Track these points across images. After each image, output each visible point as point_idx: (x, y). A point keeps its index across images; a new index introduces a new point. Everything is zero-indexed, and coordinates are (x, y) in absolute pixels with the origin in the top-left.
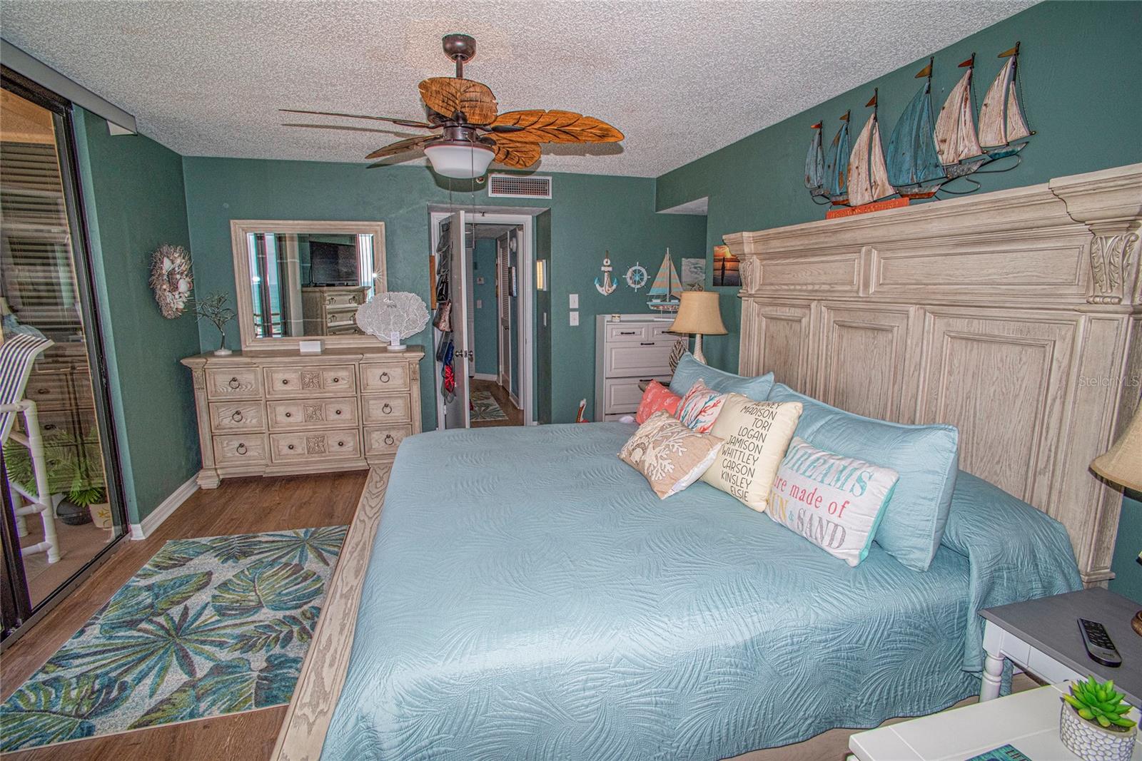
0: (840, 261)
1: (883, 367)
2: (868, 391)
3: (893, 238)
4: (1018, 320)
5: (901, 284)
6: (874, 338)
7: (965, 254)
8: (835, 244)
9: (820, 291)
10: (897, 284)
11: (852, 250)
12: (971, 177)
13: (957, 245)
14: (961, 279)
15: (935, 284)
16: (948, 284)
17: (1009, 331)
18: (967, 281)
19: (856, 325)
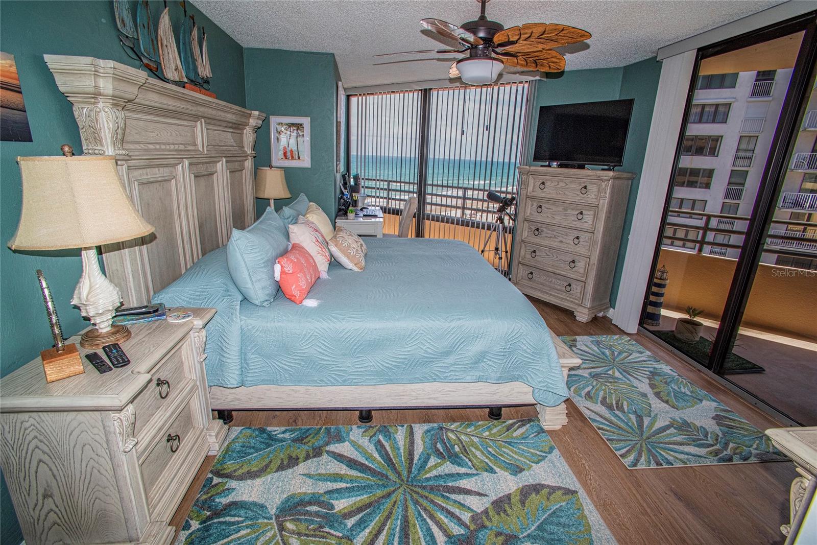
10: (212, 146)
11: (195, 119)
15: (222, 146)
19: (203, 174)
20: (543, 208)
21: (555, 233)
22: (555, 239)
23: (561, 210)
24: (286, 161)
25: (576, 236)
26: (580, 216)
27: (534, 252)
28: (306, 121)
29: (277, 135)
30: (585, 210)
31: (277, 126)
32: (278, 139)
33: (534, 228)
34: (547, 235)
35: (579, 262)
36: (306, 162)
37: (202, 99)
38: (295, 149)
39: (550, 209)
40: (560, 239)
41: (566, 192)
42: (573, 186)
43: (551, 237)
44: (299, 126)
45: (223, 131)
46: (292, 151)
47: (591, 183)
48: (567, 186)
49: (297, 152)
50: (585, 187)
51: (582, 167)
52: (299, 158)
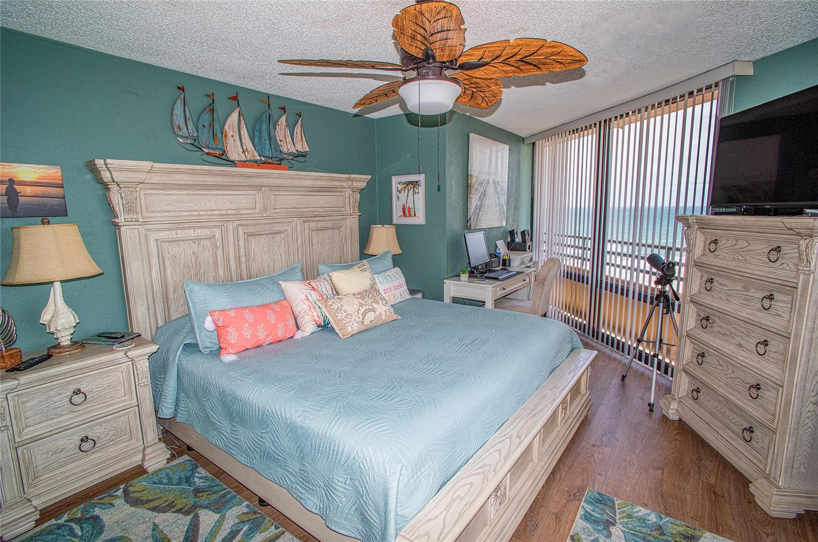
0: (243, 195)
1: (281, 252)
2: (274, 268)
3: (287, 185)
4: (333, 220)
5: (285, 208)
6: (273, 239)
7: (314, 195)
8: (246, 184)
9: (227, 215)
10: (283, 208)
11: (254, 189)
12: (290, 161)
13: (310, 191)
14: (311, 206)
15: (301, 208)
16: (308, 208)
17: (329, 224)
18: (314, 206)
19: (262, 233)
20: (715, 283)
21: (731, 329)
22: (732, 340)
23: (739, 288)
24: (405, 219)
25: (763, 338)
26: (766, 303)
27: (703, 355)
28: (421, 178)
29: (398, 194)
30: (778, 292)
31: (398, 185)
32: (398, 197)
33: (703, 315)
34: (721, 330)
35: (768, 390)
36: (420, 219)
37: (254, 173)
38: (411, 206)
39: (724, 285)
40: (739, 339)
41: (748, 258)
42: (759, 247)
43: (725, 334)
44: (415, 184)
45: (303, 195)
46: (409, 209)
47: (786, 241)
48: (749, 248)
49: (413, 210)
50: (778, 249)
51: (799, 212)
52: (415, 216)
